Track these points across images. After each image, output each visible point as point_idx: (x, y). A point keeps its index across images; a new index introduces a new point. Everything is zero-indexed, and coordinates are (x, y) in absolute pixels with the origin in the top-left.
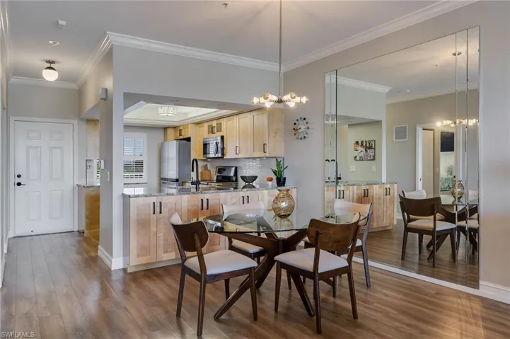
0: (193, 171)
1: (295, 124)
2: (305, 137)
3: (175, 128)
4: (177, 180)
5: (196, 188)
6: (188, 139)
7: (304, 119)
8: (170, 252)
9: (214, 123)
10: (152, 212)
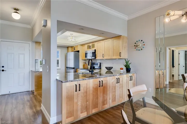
0: (89, 65)
1: (135, 43)
2: (142, 49)
3: (72, 47)
4: (74, 68)
5: (92, 74)
6: (78, 51)
7: (142, 41)
8: (84, 112)
9: (91, 45)
10: (75, 90)
